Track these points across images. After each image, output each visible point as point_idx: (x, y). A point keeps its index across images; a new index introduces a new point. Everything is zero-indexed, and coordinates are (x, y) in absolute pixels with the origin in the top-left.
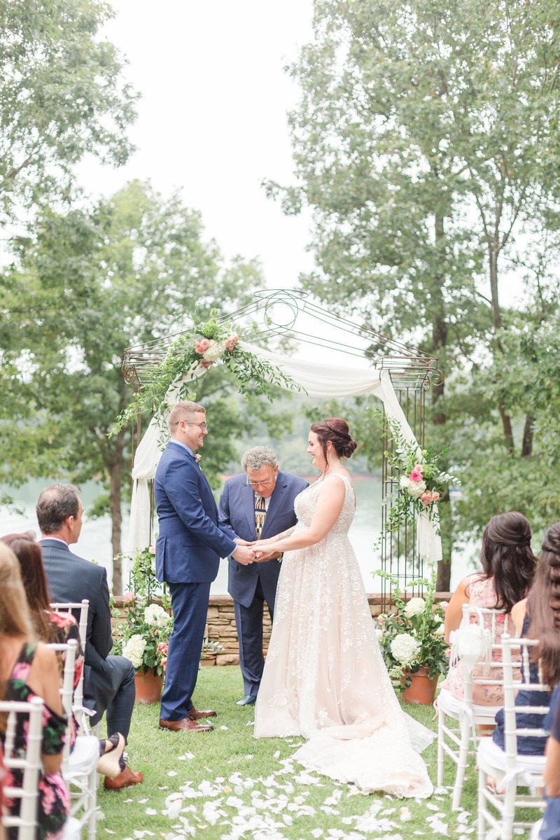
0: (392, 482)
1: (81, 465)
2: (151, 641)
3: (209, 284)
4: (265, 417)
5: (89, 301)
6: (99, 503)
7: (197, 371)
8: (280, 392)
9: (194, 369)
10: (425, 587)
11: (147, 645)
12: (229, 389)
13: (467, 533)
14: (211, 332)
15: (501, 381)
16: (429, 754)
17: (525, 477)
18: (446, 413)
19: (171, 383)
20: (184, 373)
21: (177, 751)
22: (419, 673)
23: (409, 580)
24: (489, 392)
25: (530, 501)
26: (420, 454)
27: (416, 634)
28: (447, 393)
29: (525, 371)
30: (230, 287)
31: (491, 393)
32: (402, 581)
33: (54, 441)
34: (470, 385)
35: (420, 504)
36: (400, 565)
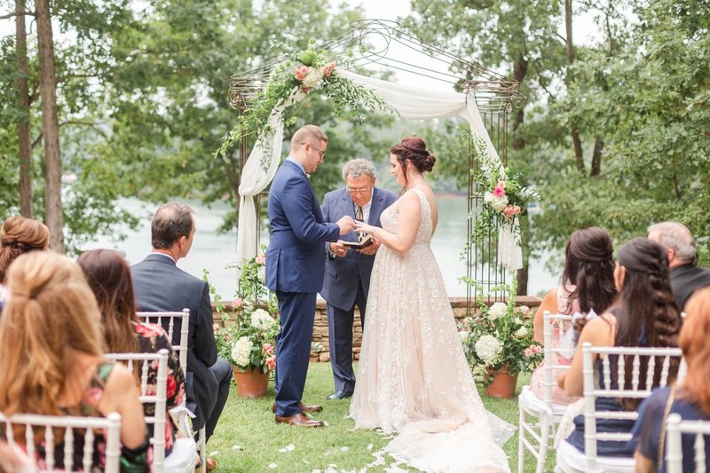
0: (477, 198)
1: (211, 186)
2: (257, 342)
3: (319, 29)
4: (368, 143)
5: (213, 44)
6: (227, 218)
7: (297, 96)
8: (381, 122)
9: (294, 94)
10: (507, 293)
11: (254, 346)
12: (336, 120)
13: (543, 243)
14: (310, 60)
15: (575, 108)
16: (510, 446)
17: (595, 194)
18: (525, 139)
19: (273, 107)
20: (286, 98)
21: (279, 444)
22: (501, 371)
23: (492, 286)
24: (564, 119)
25: (598, 214)
26: (503, 172)
27: (498, 335)
28: (527, 121)
29: (596, 99)
30: (337, 31)
31: (566, 120)
32: (486, 287)
33: (187, 165)
34: (546, 113)
35: (501, 216)
36: (485, 272)
